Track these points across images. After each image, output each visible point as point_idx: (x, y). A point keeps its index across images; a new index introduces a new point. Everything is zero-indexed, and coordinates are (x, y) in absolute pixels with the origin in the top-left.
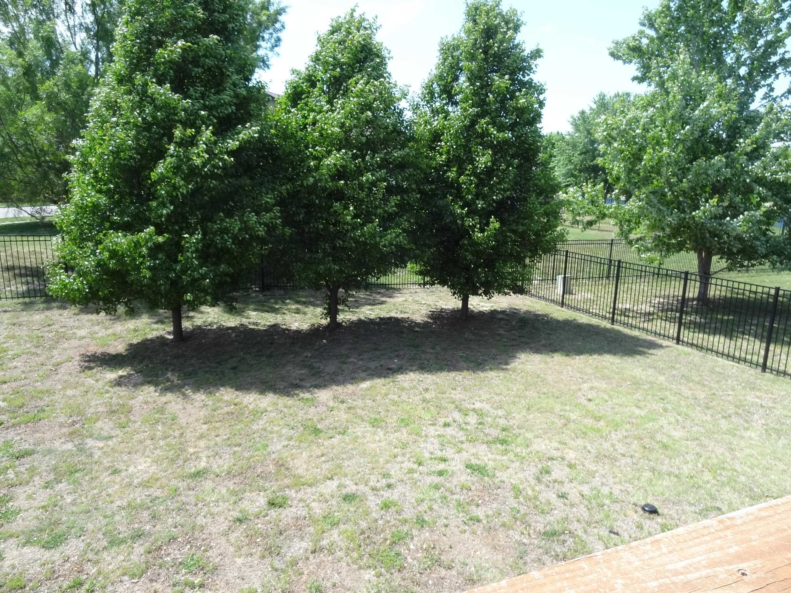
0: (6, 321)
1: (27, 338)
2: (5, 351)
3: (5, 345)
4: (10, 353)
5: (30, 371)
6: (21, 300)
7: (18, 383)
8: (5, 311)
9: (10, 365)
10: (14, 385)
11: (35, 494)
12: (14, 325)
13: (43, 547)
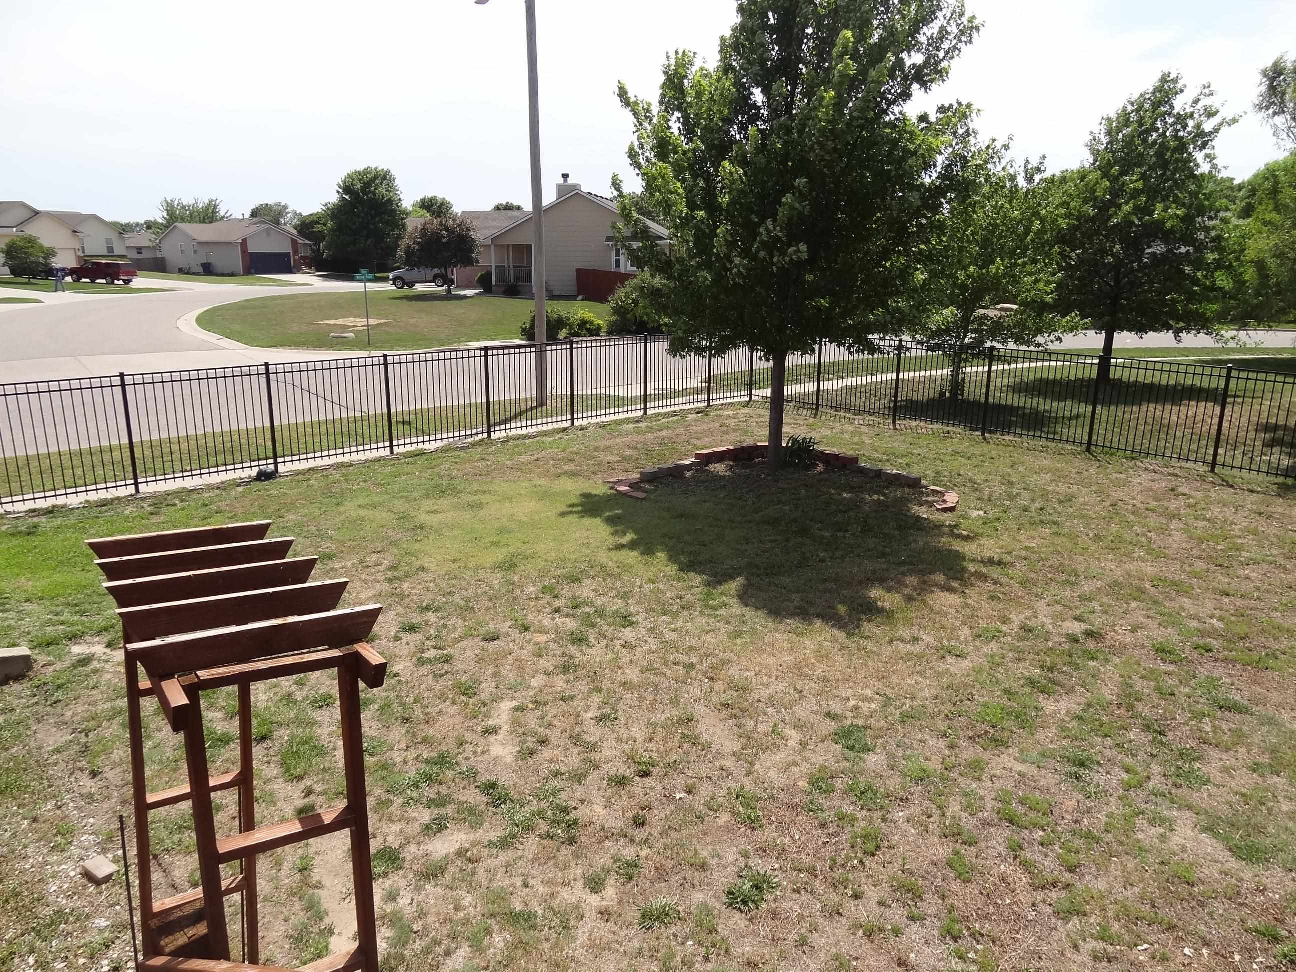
0: (1249, 506)
1: (1275, 540)
2: (1238, 550)
3: (1240, 541)
4: (1244, 554)
5: (1268, 592)
6: (1281, 480)
7: (1246, 603)
8: (1252, 491)
9: (1241, 572)
10: (1239, 602)
11: (1234, 770)
12: (1260, 514)
13: (1230, 850)
